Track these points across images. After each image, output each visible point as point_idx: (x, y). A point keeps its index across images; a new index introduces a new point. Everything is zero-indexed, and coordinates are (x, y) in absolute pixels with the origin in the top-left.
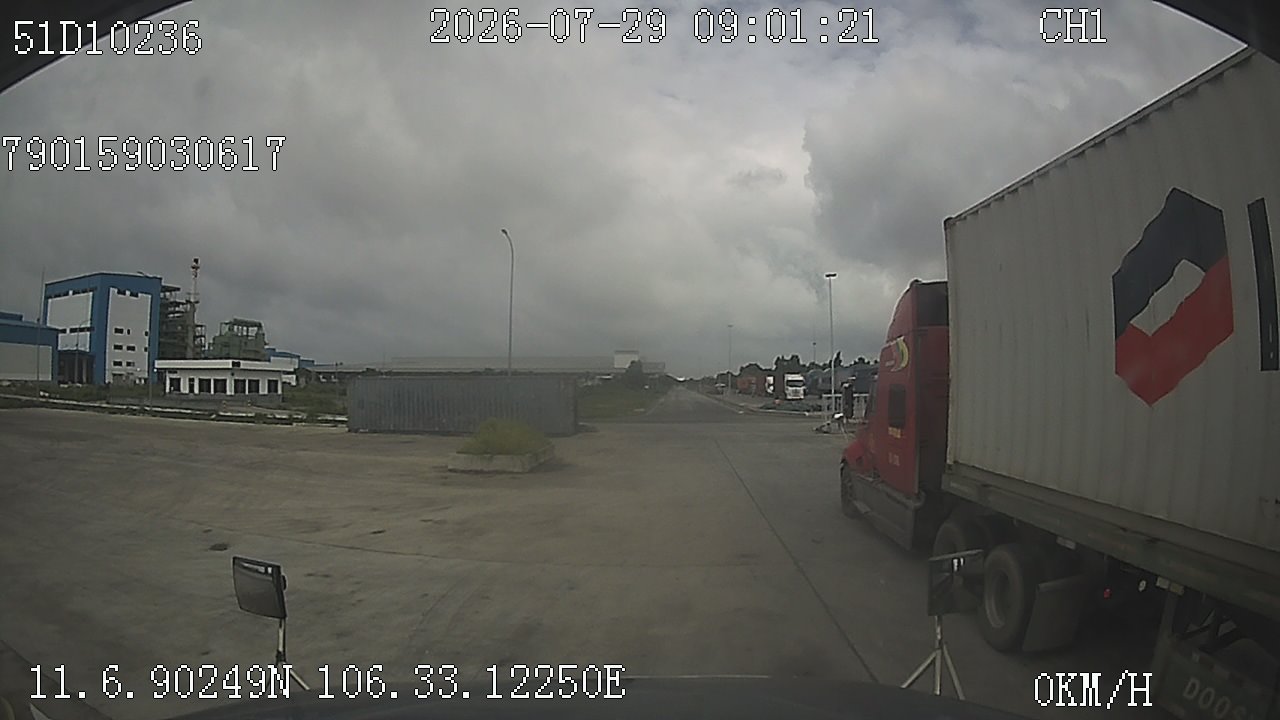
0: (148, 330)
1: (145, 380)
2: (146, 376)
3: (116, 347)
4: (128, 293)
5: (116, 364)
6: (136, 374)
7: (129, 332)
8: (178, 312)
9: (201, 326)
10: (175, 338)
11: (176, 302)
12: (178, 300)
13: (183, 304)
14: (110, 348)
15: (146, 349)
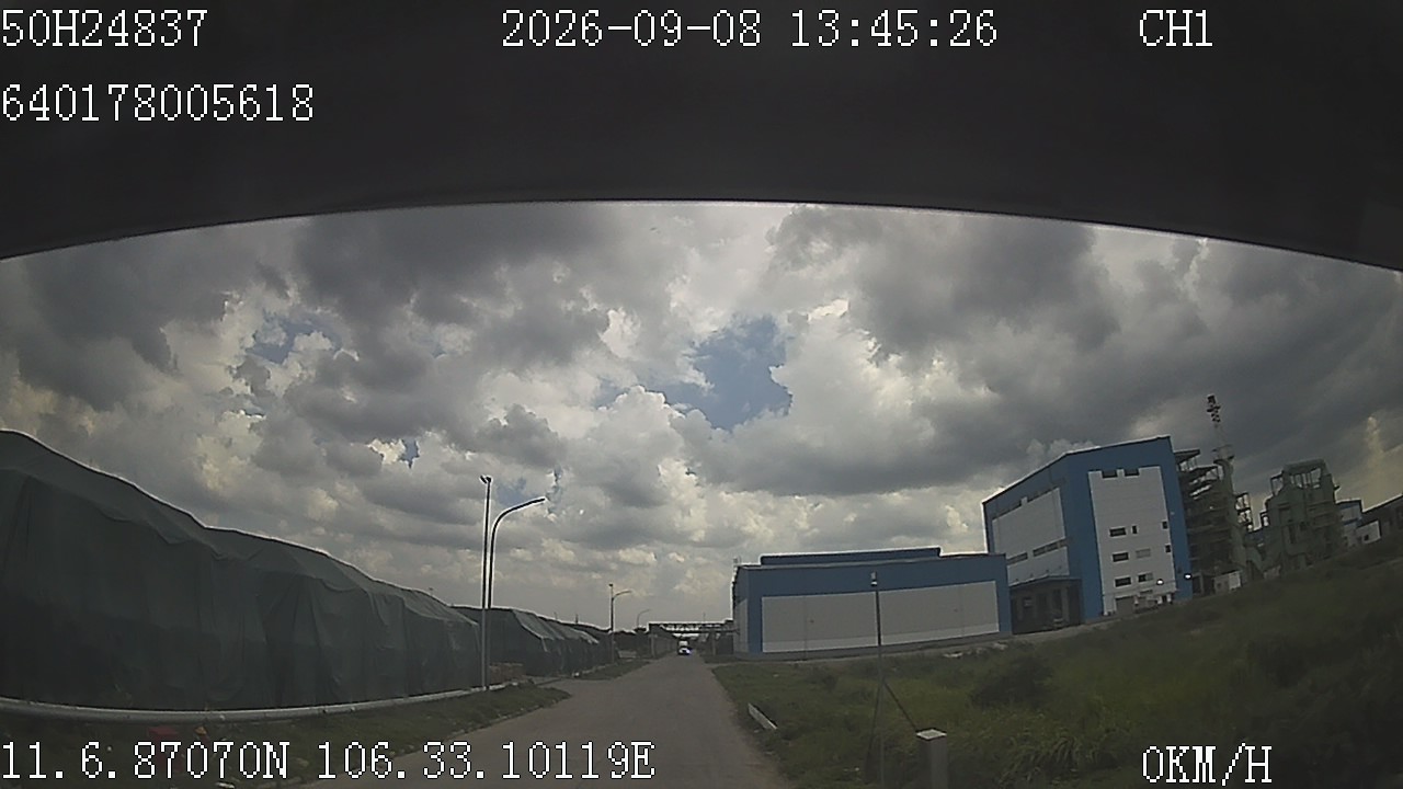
0: (1166, 520)
1: (1172, 594)
2: (1175, 589)
3: (1117, 558)
4: (1120, 472)
5: (1119, 583)
6: (1160, 591)
7: (1134, 528)
8: (1204, 484)
9: (1242, 495)
10: (1209, 523)
11: (1201, 469)
12: (1199, 466)
13: (1209, 469)
14: (1105, 561)
15: (1168, 551)
